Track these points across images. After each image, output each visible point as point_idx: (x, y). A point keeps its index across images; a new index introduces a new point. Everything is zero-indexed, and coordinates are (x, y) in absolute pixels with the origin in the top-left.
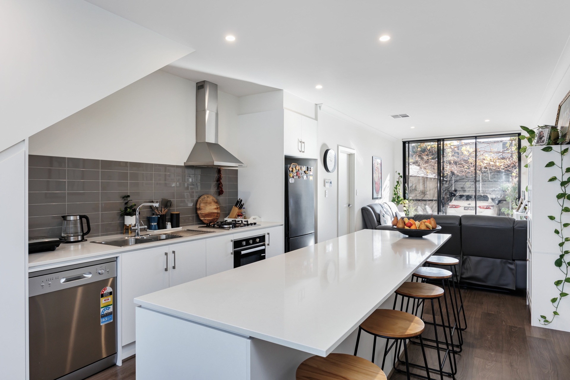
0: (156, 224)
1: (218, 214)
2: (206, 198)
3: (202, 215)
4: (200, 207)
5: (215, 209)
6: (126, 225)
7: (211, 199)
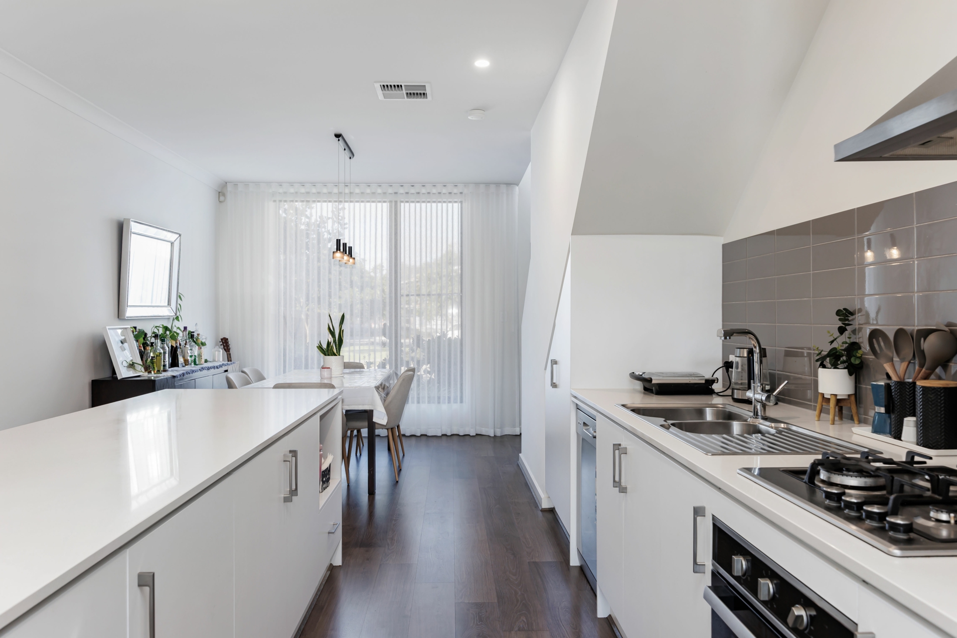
0: (883, 410)
6: (823, 395)
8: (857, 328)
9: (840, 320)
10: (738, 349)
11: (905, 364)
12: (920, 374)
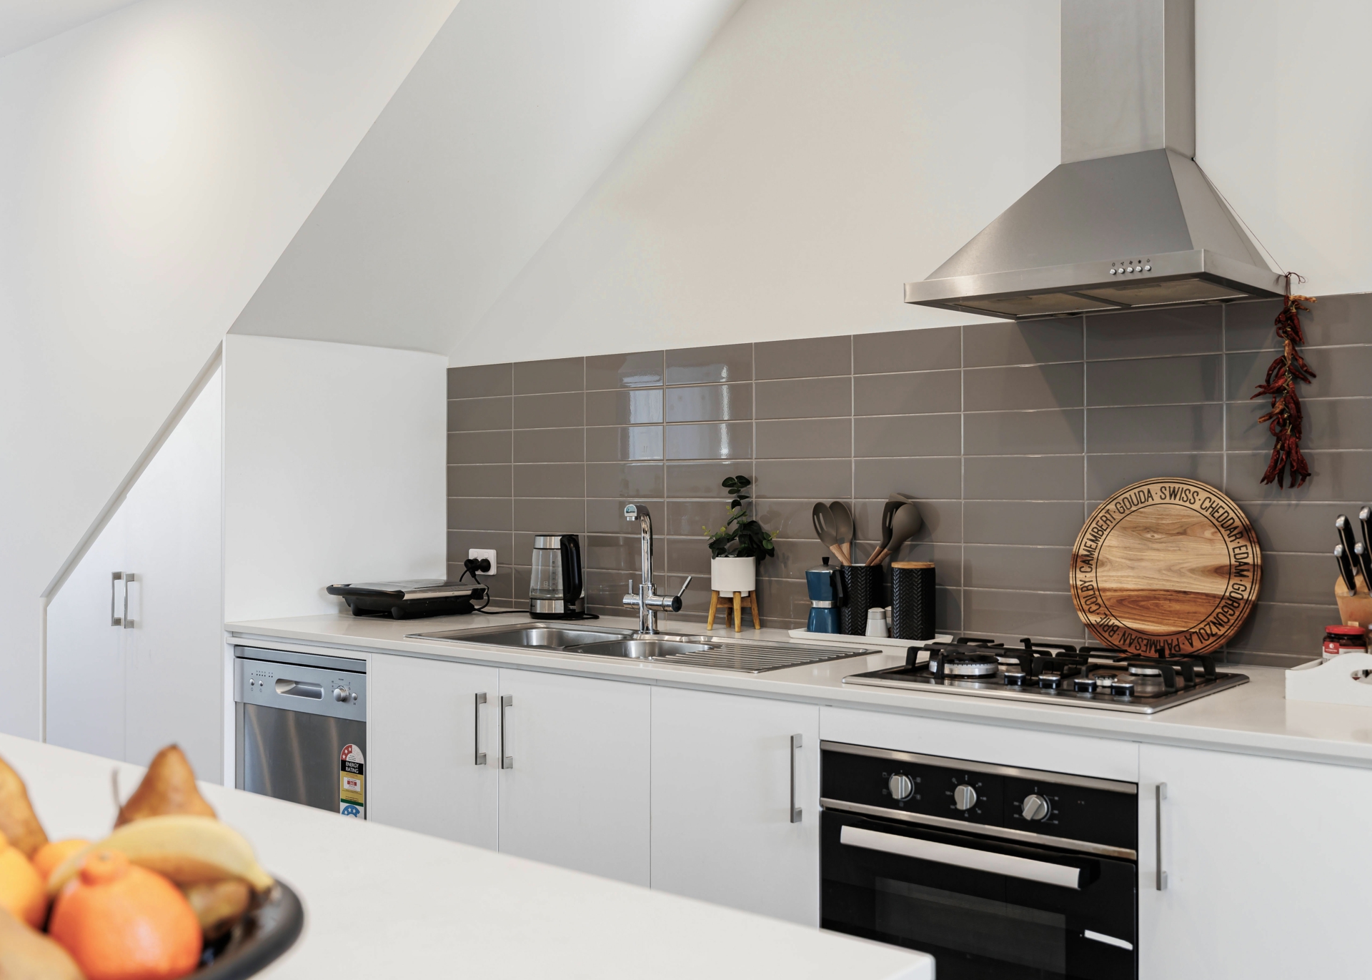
0: (826, 604)
1: (1231, 607)
2: (1157, 500)
3: (1094, 596)
4: (1091, 551)
5: (1218, 571)
6: (718, 592)
7: (1197, 506)
8: (754, 502)
9: (730, 492)
10: (542, 537)
11: (845, 547)
12: (880, 556)
